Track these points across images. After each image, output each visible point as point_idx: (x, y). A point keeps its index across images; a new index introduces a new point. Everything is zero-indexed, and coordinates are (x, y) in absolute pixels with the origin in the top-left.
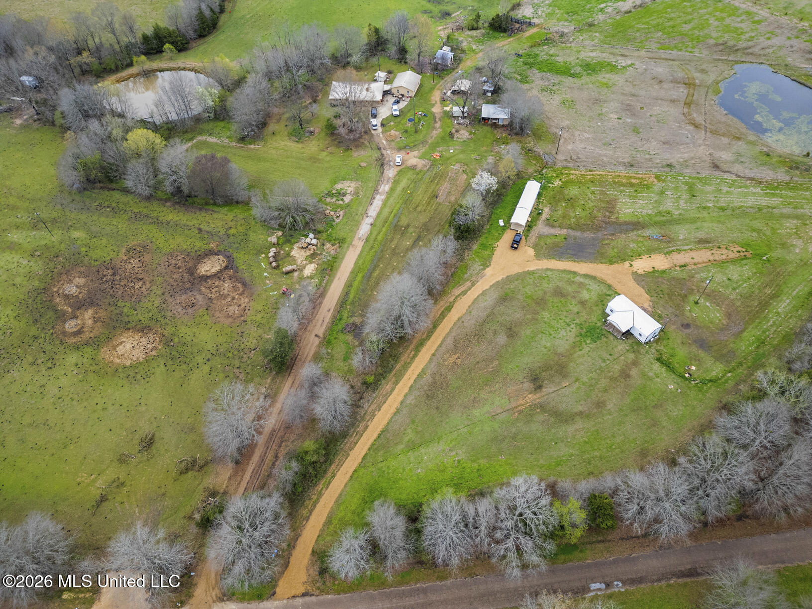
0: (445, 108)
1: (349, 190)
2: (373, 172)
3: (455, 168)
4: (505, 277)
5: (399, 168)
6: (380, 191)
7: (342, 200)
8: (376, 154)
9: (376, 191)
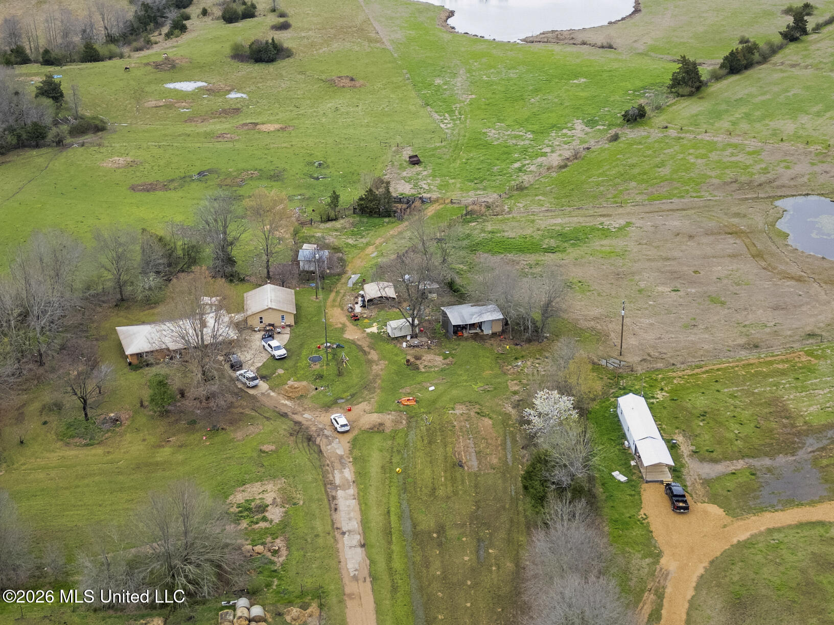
0: (368, 330)
1: (268, 498)
2: (301, 456)
3: (458, 412)
4: (706, 564)
5: (349, 437)
6: (338, 481)
7: (264, 519)
8: (283, 427)
9: (328, 484)
